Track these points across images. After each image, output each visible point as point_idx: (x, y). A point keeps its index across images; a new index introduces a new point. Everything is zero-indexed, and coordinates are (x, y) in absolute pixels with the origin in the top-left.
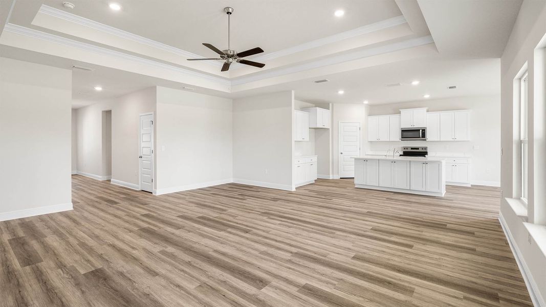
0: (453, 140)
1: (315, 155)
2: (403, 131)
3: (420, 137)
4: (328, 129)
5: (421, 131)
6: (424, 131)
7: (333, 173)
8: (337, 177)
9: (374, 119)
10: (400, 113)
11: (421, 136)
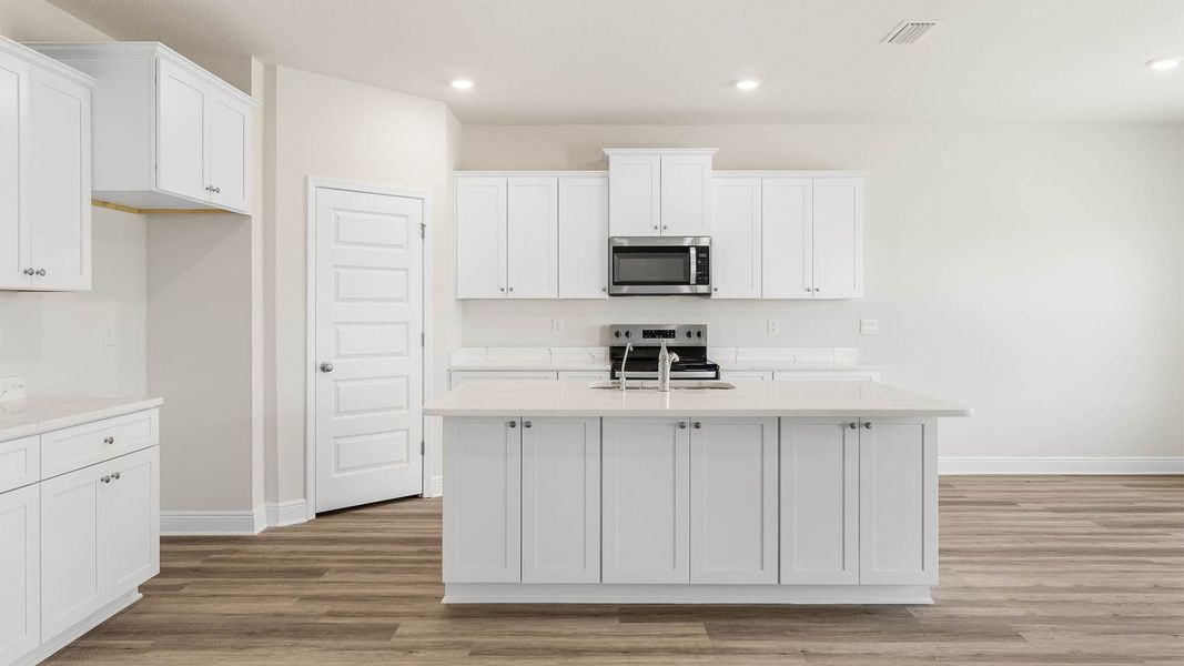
0: (808, 295)
1: (150, 395)
2: (619, 251)
3: (688, 283)
4: (243, 218)
5: (693, 252)
6: (704, 252)
7: (272, 493)
8: (295, 512)
9: (485, 188)
10: (604, 164)
11: (693, 280)
